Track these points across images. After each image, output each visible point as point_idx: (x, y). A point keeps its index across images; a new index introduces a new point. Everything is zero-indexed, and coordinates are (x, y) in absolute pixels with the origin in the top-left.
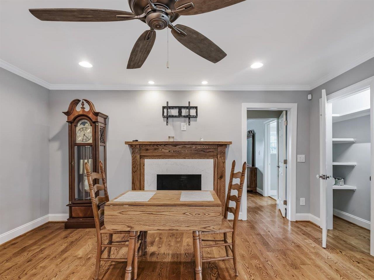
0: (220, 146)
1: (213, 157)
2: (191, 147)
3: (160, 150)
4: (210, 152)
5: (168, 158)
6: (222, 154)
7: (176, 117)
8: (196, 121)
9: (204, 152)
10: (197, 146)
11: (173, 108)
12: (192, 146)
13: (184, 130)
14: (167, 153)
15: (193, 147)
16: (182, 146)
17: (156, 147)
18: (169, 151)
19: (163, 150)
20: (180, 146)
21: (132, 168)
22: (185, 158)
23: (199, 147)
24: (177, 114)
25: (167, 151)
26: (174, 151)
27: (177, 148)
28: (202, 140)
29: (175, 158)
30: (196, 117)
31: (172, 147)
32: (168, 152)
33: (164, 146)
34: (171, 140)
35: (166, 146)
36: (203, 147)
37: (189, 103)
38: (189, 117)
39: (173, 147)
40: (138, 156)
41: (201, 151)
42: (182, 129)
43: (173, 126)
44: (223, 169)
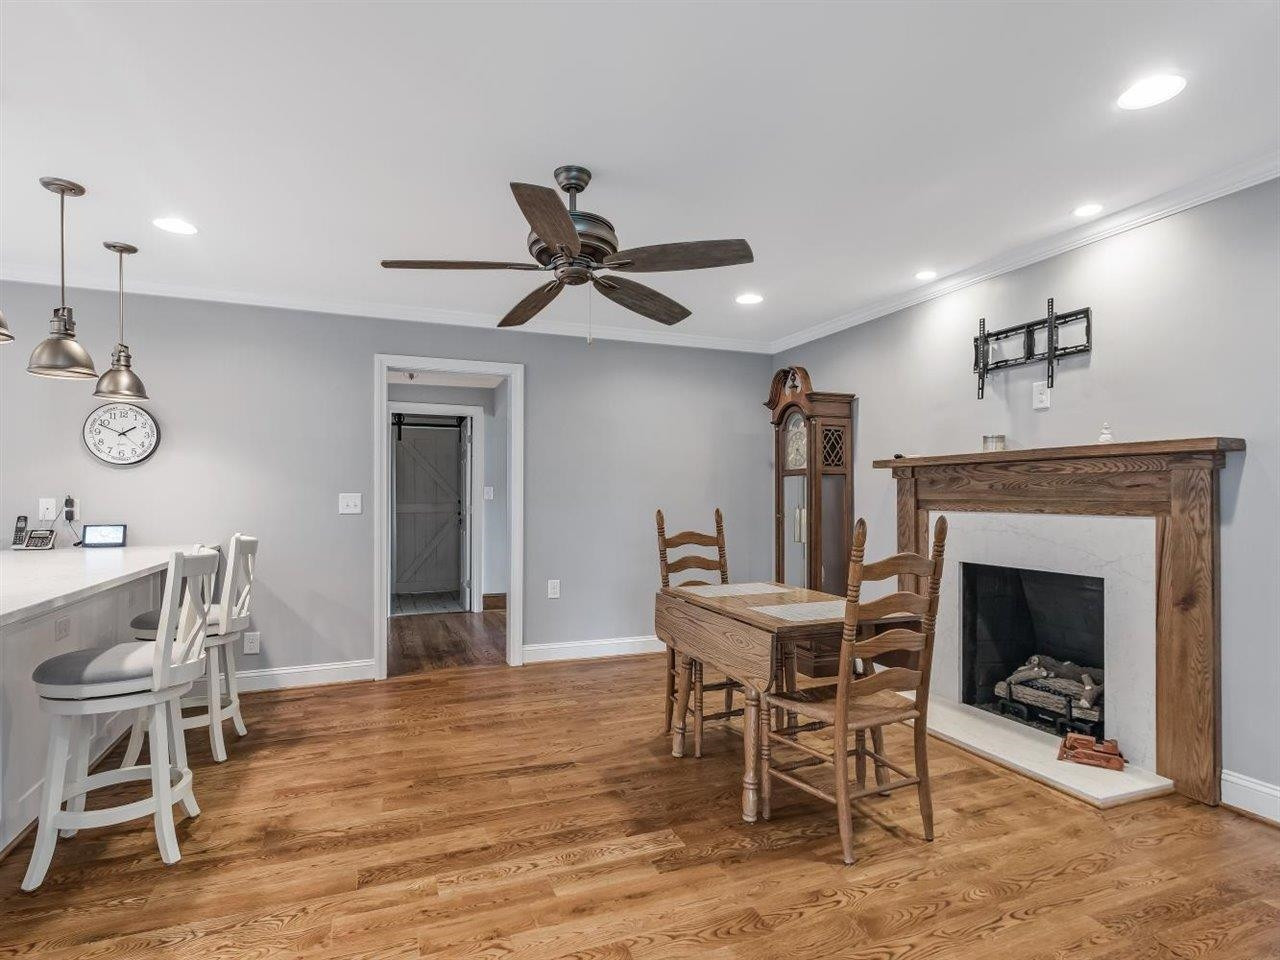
0: (1180, 461)
1: (1156, 508)
2: (1057, 470)
3: (966, 480)
4: (1138, 486)
5: (988, 510)
6: (1193, 494)
7: (1017, 364)
8: (1086, 365)
9: (1112, 486)
10: (1080, 464)
11: (1005, 333)
12: (1059, 466)
13: (1042, 406)
14: (985, 492)
15: (1064, 470)
16: (1025, 467)
17: (950, 472)
18: (991, 486)
19: (973, 482)
20: (1017, 469)
21: (898, 537)
22: (1042, 512)
23: (1086, 469)
24: (1021, 353)
25: (984, 486)
26: (1004, 485)
27: (1012, 476)
28: (1105, 438)
29: (1010, 511)
30: (1085, 350)
31: (995, 470)
32: (986, 487)
33: (975, 469)
34: (994, 447)
35: (979, 468)
36: (1100, 468)
37: (1051, 302)
38: (1055, 355)
39: (1000, 471)
40: (911, 502)
41: (1101, 482)
42: (1037, 405)
43: (1007, 397)
44: (1198, 566)
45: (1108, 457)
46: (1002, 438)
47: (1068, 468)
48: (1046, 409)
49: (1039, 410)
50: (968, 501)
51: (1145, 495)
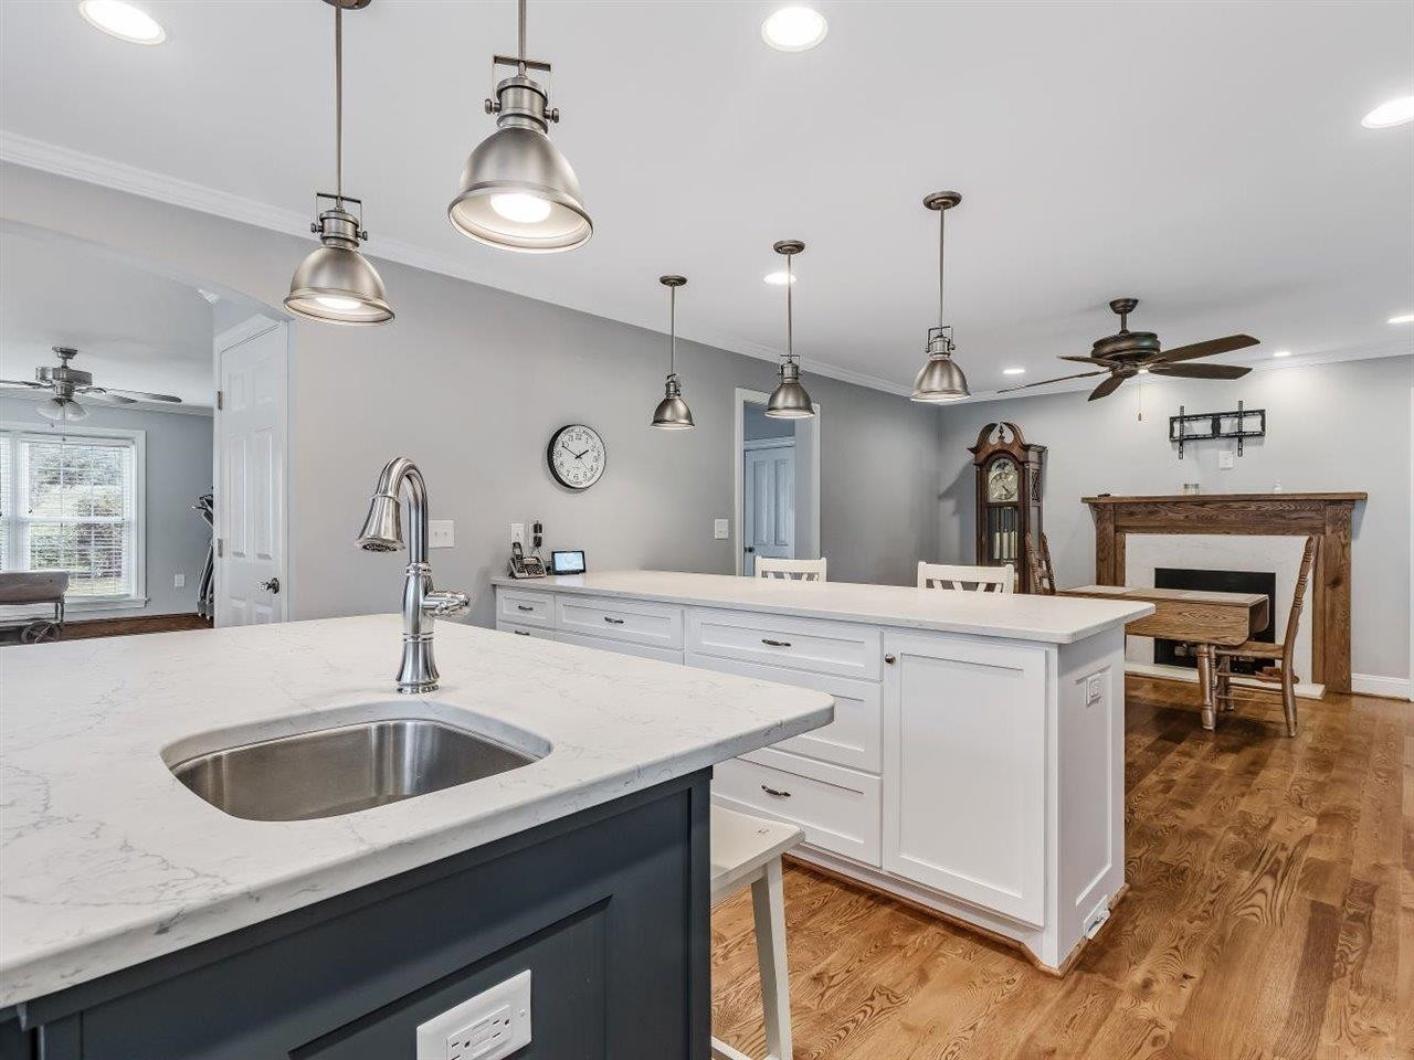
0: (1334, 504)
1: (1312, 530)
2: (1244, 507)
3: (1163, 513)
6: (1340, 523)
7: (1204, 438)
8: (1261, 444)
9: (1282, 518)
10: (1263, 504)
11: (1197, 417)
13: (1227, 467)
14: (1182, 521)
15: (1249, 507)
16: (1220, 505)
17: (1151, 508)
18: (1187, 517)
19: (1170, 514)
20: (1214, 506)
21: (1098, 552)
22: (1230, 534)
23: (1268, 507)
24: (1209, 431)
25: (1181, 517)
26: (1198, 516)
27: (1207, 510)
28: (1278, 490)
29: (1202, 532)
30: (1261, 435)
32: (1183, 518)
33: (1174, 505)
34: (1192, 492)
35: (1178, 505)
36: (1278, 507)
37: (1241, 403)
38: (1240, 436)
39: (1195, 508)
40: (1111, 528)
41: (1276, 515)
42: (1222, 465)
43: (1197, 459)
44: (1343, 562)
45: (1284, 500)
46: (1197, 486)
47: (1253, 507)
48: (1229, 469)
49: (1223, 469)
50: (1164, 527)
51: (1307, 523)
